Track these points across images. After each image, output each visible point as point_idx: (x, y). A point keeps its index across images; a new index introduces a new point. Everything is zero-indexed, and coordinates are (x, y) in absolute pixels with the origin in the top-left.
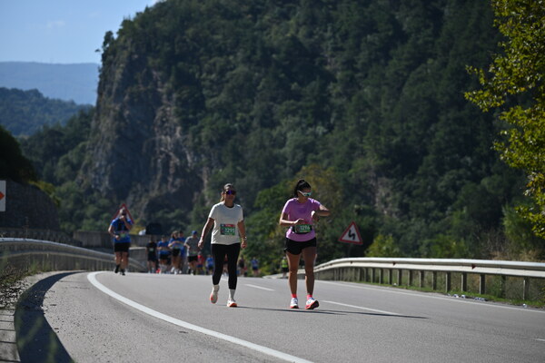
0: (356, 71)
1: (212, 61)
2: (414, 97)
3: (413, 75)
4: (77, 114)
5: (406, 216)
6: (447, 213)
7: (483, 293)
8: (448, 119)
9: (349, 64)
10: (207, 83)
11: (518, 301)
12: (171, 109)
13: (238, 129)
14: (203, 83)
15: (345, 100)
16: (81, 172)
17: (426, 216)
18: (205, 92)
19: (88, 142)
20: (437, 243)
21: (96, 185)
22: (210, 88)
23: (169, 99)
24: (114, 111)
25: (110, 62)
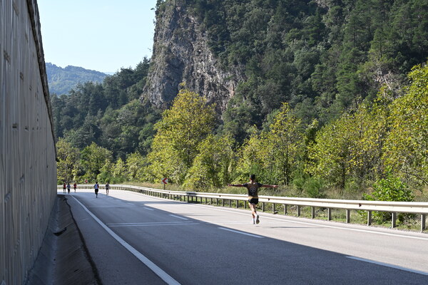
10: (231, 22)
12: (205, 43)
22: (233, 25)
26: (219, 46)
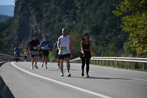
0: (84, 6)
1: (45, 4)
2: (99, 13)
3: (99, 8)
4: (8, 19)
5: (97, 45)
6: (108, 44)
7: (118, 66)
8: (109, 19)
9: (82, 4)
10: (44, 10)
11: (127, 68)
12: (34, 17)
13: (52, 22)
14: (42, 10)
15: (81, 14)
16: (10, 35)
17: (103, 46)
18: (43, 13)
19: (12, 26)
20: (106, 53)
21: (14, 38)
22: (44, 11)
23: (33, 15)
24: (18, 18)
25: (17, 5)
26: (39, 19)
